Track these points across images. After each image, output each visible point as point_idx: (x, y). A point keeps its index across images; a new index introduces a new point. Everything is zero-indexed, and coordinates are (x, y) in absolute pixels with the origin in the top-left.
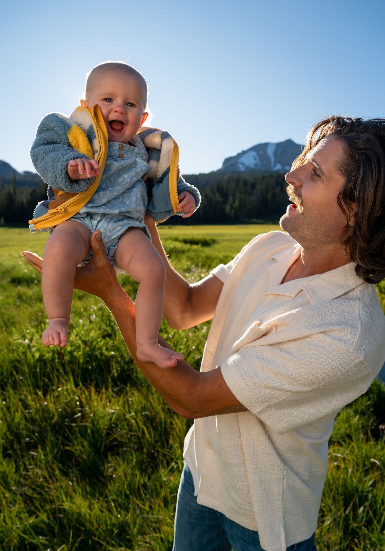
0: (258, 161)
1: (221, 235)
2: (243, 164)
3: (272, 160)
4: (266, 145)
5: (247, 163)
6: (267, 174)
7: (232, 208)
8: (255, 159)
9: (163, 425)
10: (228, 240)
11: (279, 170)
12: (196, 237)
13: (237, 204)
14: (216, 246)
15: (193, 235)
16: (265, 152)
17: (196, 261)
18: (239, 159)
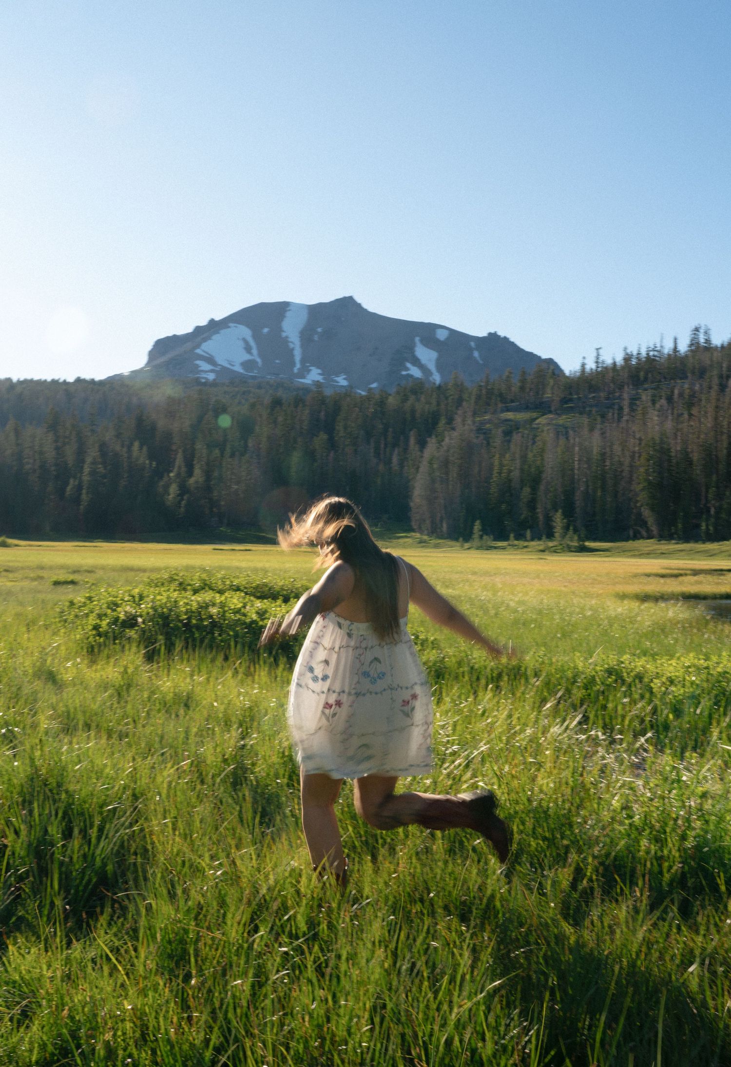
0: (255, 355)
2: (210, 360)
3: (298, 353)
4: (281, 309)
7: (184, 489)
8: (248, 349)
11: (317, 384)
13: (198, 477)
16: (277, 328)
18: (198, 346)
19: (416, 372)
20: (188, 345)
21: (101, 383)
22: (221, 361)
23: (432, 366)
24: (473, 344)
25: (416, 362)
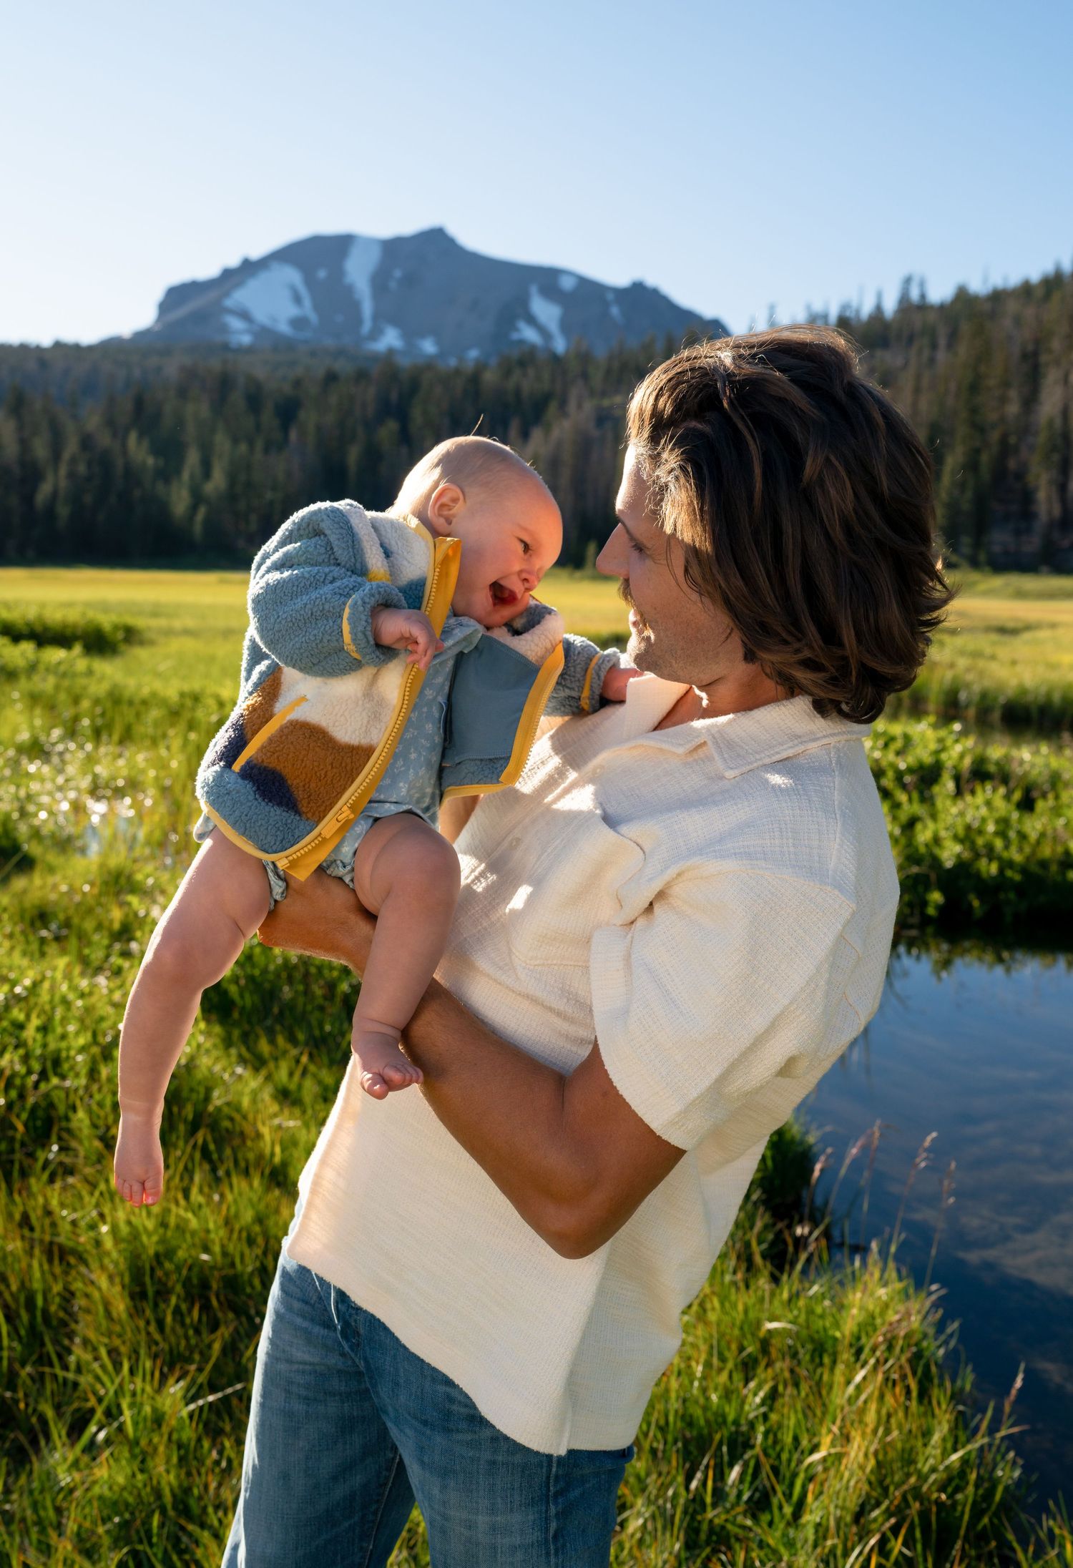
0: (308, 309)
1: (156, 611)
2: (245, 315)
3: (367, 308)
4: (340, 245)
5: (261, 315)
6: (343, 367)
7: (197, 498)
8: (297, 299)
9: (40, 1301)
10: (187, 632)
11: (391, 352)
12: (55, 616)
13: (217, 482)
14: (141, 653)
15: (43, 605)
16: (338, 272)
17: (68, 713)
18: (227, 294)
19: (529, 334)
20: (212, 295)
21: (91, 348)
22: (261, 316)
23: (553, 327)
24: (610, 296)
25: (532, 321)
